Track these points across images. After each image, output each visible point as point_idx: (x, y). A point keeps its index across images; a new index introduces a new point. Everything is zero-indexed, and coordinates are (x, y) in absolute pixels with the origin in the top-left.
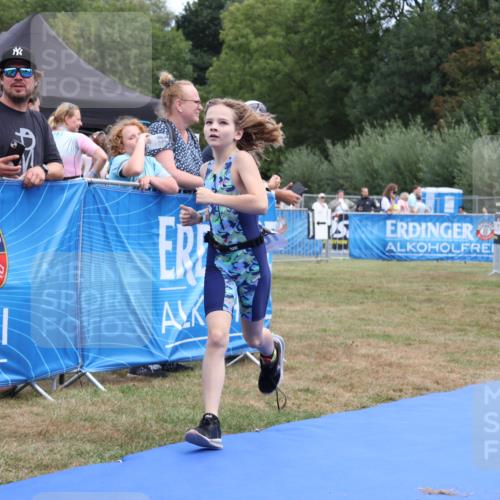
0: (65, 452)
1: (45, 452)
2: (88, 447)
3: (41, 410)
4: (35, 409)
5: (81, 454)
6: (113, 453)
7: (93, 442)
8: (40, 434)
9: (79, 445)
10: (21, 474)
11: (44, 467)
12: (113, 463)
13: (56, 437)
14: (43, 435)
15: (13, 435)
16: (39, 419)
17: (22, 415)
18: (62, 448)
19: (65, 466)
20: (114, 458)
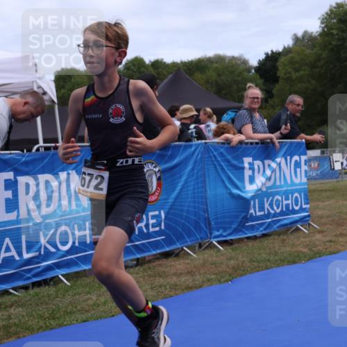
0: (200, 280)
1: (190, 281)
2: (213, 277)
3: (189, 261)
4: (187, 261)
5: (209, 280)
6: (226, 278)
7: (216, 274)
8: (188, 272)
9: (208, 276)
10: (177, 293)
11: (189, 288)
12: (226, 284)
13: (197, 273)
14: (190, 273)
15: (175, 274)
16: (188, 266)
17: (180, 264)
18: (199, 278)
19: (200, 287)
20: (227, 281)
